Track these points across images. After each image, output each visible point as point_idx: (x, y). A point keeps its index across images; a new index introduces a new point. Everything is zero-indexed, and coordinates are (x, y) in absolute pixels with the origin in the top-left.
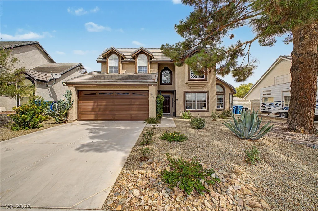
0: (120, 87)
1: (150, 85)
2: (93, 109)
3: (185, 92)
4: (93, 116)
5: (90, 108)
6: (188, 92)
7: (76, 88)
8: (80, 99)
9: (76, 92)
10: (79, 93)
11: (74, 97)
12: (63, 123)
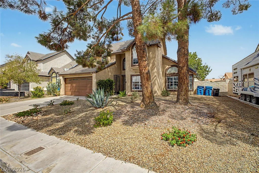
0: (81, 75)
1: (92, 73)
2: (71, 89)
3: (132, 76)
4: (70, 93)
5: (69, 88)
6: (134, 75)
7: (63, 77)
8: (66, 83)
9: (63, 79)
10: (65, 80)
11: (62, 82)
12: (56, 96)
